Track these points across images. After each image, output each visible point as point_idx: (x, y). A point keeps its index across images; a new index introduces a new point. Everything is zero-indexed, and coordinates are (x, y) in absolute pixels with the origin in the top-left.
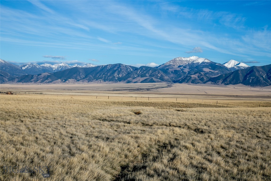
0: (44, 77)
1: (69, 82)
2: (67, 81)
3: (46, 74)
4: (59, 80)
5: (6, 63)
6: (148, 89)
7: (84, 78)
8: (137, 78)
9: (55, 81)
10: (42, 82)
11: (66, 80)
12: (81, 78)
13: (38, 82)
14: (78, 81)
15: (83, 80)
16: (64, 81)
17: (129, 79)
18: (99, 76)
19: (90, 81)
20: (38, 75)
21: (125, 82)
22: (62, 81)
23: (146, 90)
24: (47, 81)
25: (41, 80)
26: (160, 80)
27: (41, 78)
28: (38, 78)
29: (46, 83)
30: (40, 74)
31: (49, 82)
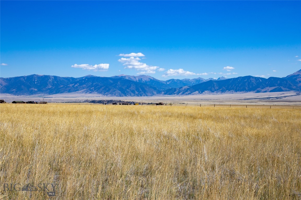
0: (185, 89)
1: (205, 93)
2: (204, 93)
3: (186, 87)
4: (197, 92)
5: (155, 80)
6: (277, 97)
7: (217, 90)
8: (266, 88)
9: (193, 93)
10: (183, 94)
11: (202, 92)
12: (215, 89)
13: (180, 94)
14: (213, 92)
15: (217, 91)
16: (201, 92)
17: (258, 89)
18: (231, 87)
19: (223, 91)
20: (180, 88)
21: (255, 92)
22: (199, 92)
23: (276, 98)
24: (187, 93)
25: (182, 92)
26: (288, 89)
27: (182, 91)
28: (179, 91)
29: (186, 94)
30: (182, 88)
31: (188, 94)
